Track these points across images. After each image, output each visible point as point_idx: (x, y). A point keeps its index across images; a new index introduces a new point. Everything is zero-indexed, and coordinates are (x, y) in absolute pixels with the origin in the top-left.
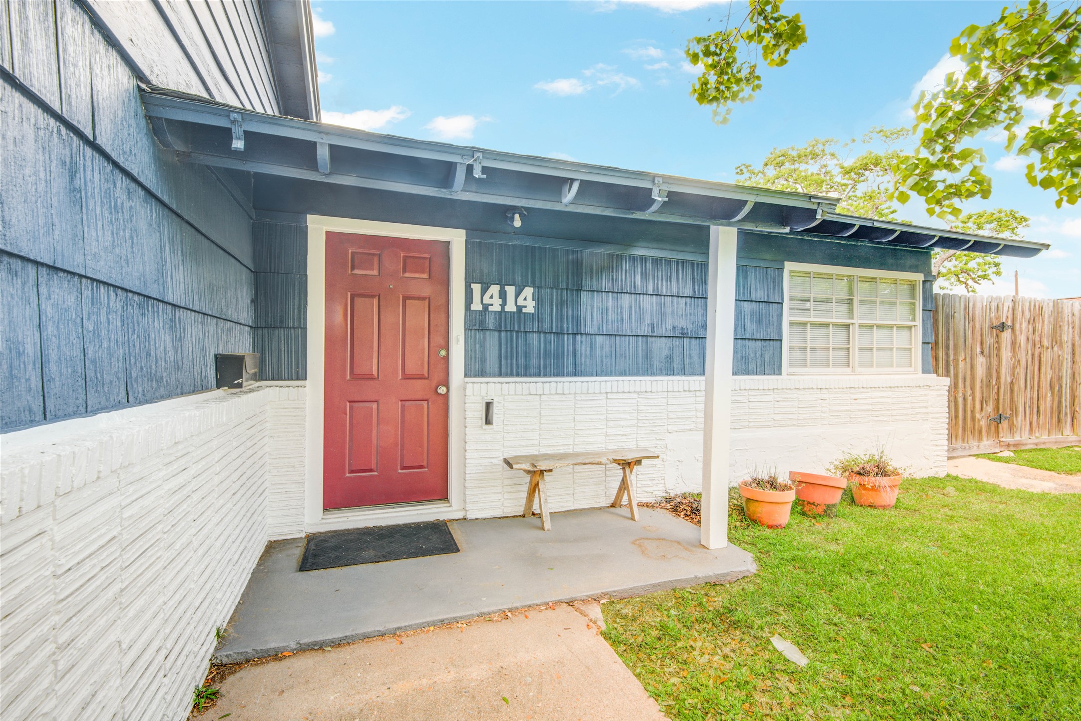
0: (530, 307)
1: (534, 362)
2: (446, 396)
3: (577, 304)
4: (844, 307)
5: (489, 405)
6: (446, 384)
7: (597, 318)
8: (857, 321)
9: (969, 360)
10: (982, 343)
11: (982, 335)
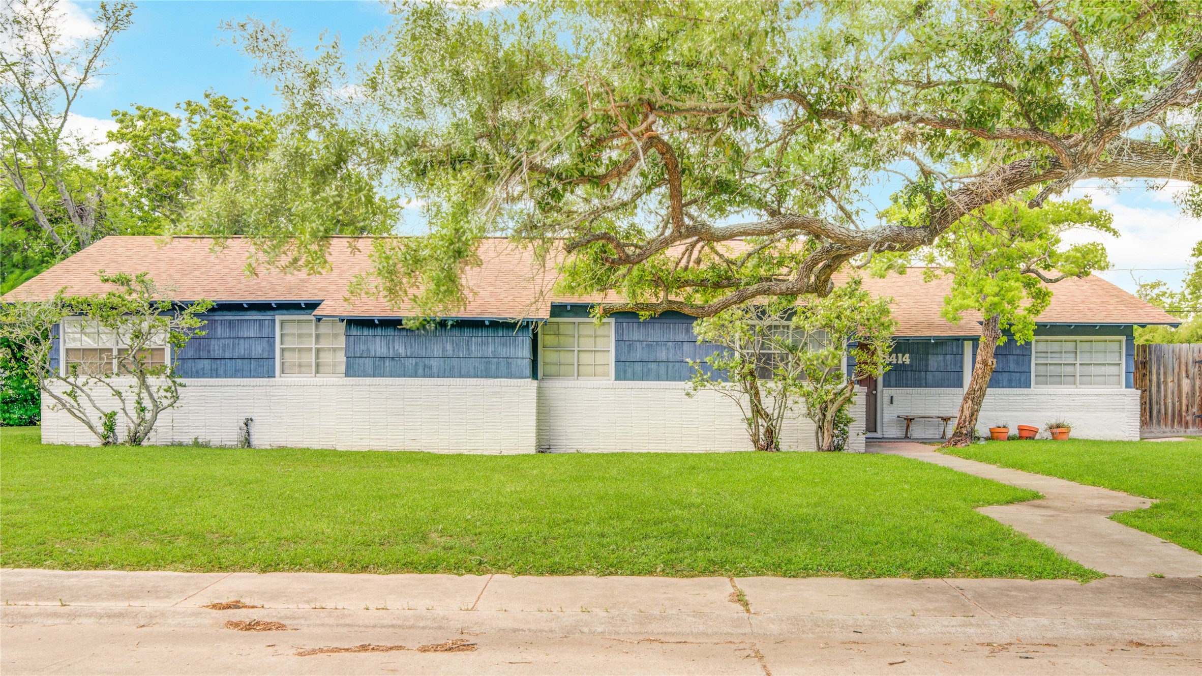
0: (908, 361)
1: (909, 382)
2: (876, 395)
3: (927, 360)
4: (1073, 355)
5: (892, 397)
6: (876, 390)
7: (936, 364)
8: (1078, 362)
9: (1176, 381)
10: (1187, 371)
11: (1187, 367)
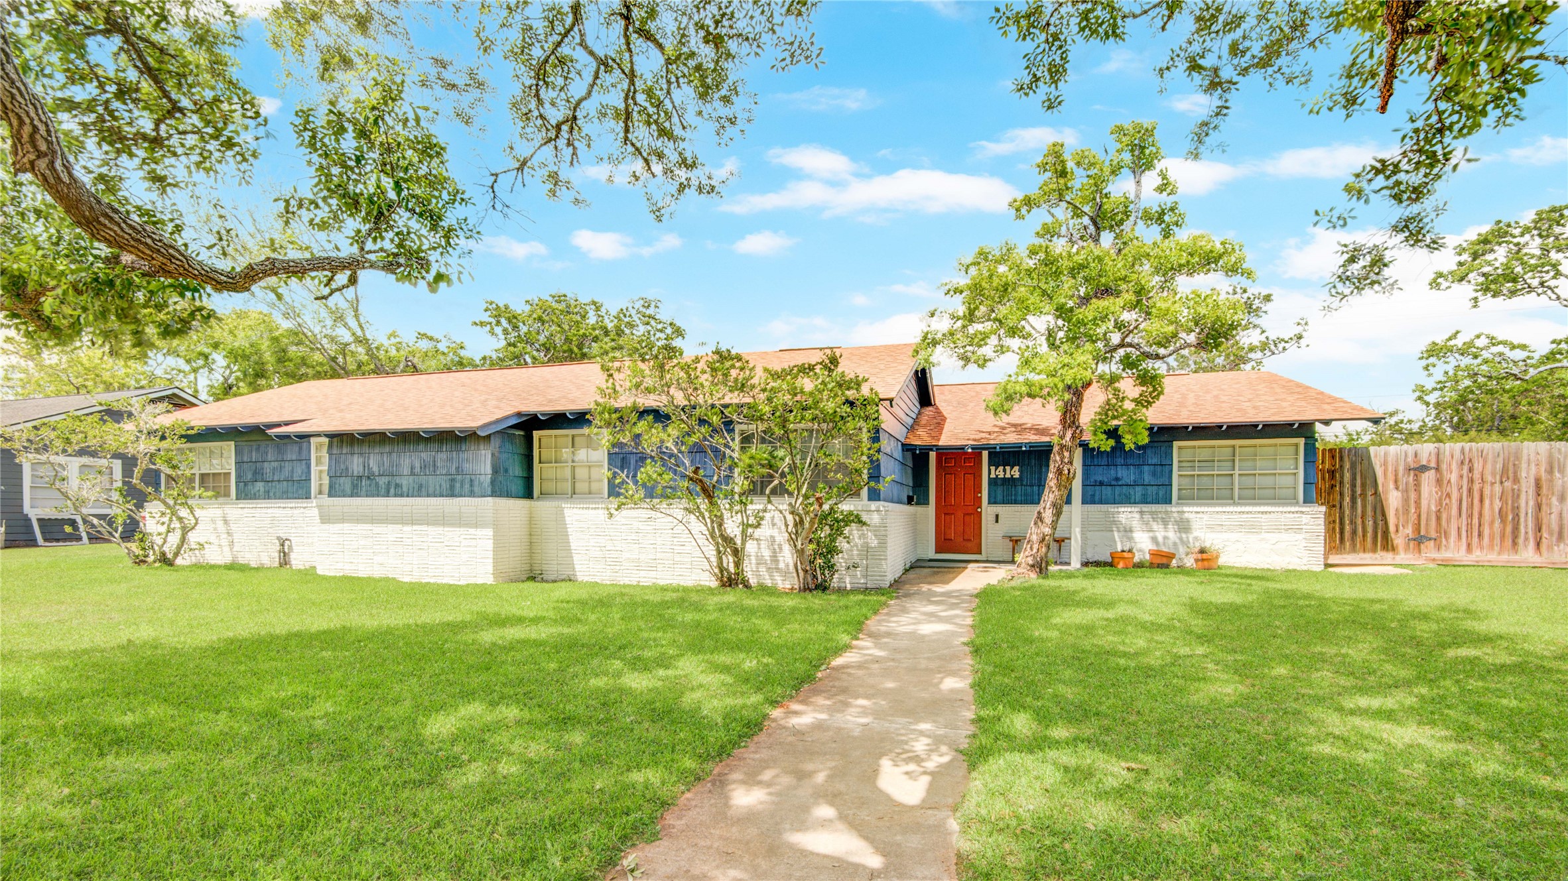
0: (1017, 475)
1: (1019, 498)
2: (980, 512)
4: (1230, 463)
5: (998, 515)
6: (980, 507)
8: (1237, 472)
10: (1396, 481)
11: (1396, 475)
